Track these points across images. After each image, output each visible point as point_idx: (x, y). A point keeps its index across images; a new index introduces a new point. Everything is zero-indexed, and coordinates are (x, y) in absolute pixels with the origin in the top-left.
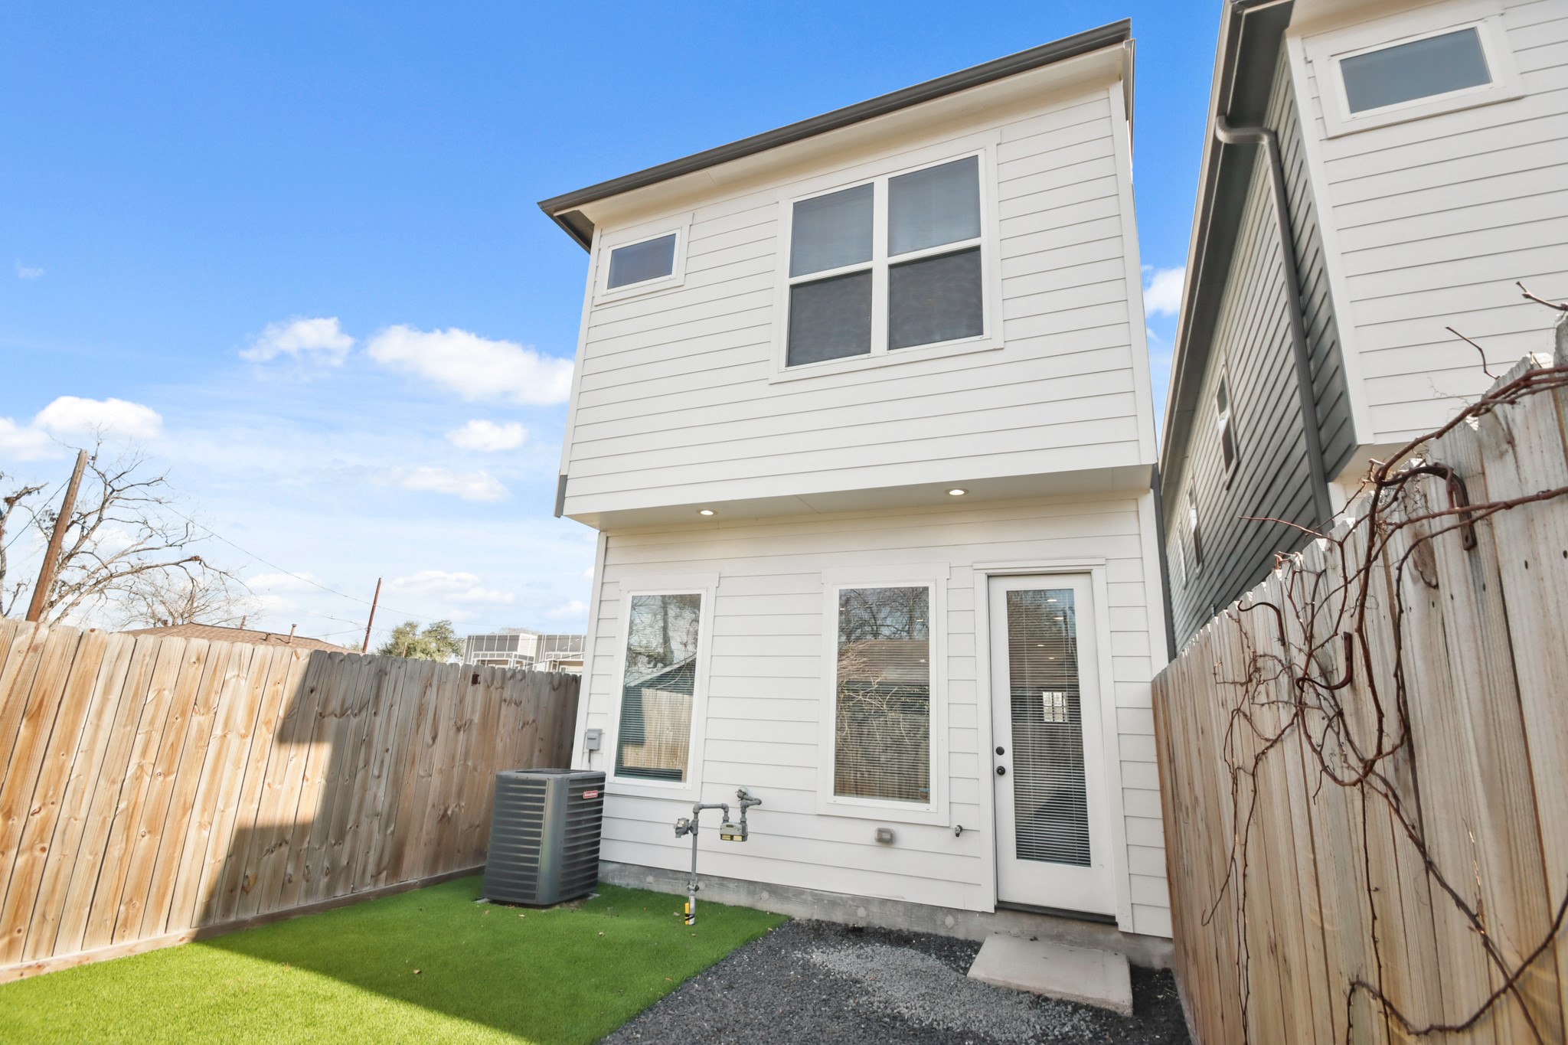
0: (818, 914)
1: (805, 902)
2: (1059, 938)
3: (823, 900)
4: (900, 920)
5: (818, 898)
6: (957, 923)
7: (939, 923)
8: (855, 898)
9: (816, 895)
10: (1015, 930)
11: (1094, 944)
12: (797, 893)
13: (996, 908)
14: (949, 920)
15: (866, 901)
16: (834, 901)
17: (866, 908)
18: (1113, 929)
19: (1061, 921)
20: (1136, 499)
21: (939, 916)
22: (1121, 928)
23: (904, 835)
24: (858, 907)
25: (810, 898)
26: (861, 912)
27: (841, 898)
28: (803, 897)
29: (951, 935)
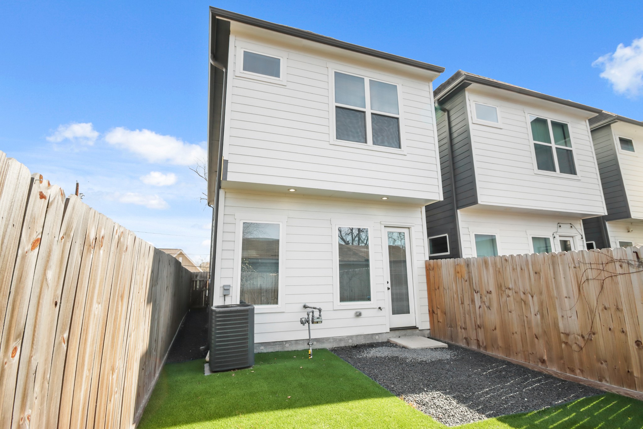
0: (335, 345)
1: (330, 342)
2: (405, 335)
3: (337, 340)
4: (362, 340)
5: (335, 339)
6: (379, 337)
7: (374, 339)
8: (348, 337)
9: (334, 339)
10: (395, 336)
11: (413, 335)
12: (327, 339)
13: (390, 330)
14: (377, 337)
15: (351, 337)
16: (341, 339)
17: (351, 339)
18: (417, 329)
19: (405, 330)
20: (421, 208)
21: (374, 337)
22: (419, 329)
23: (364, 313)
24: (349, 339)
25: (332, 340)
26: (350, 341)
27: (343, 338)
28: (330, 340)
29: (378, 341)
